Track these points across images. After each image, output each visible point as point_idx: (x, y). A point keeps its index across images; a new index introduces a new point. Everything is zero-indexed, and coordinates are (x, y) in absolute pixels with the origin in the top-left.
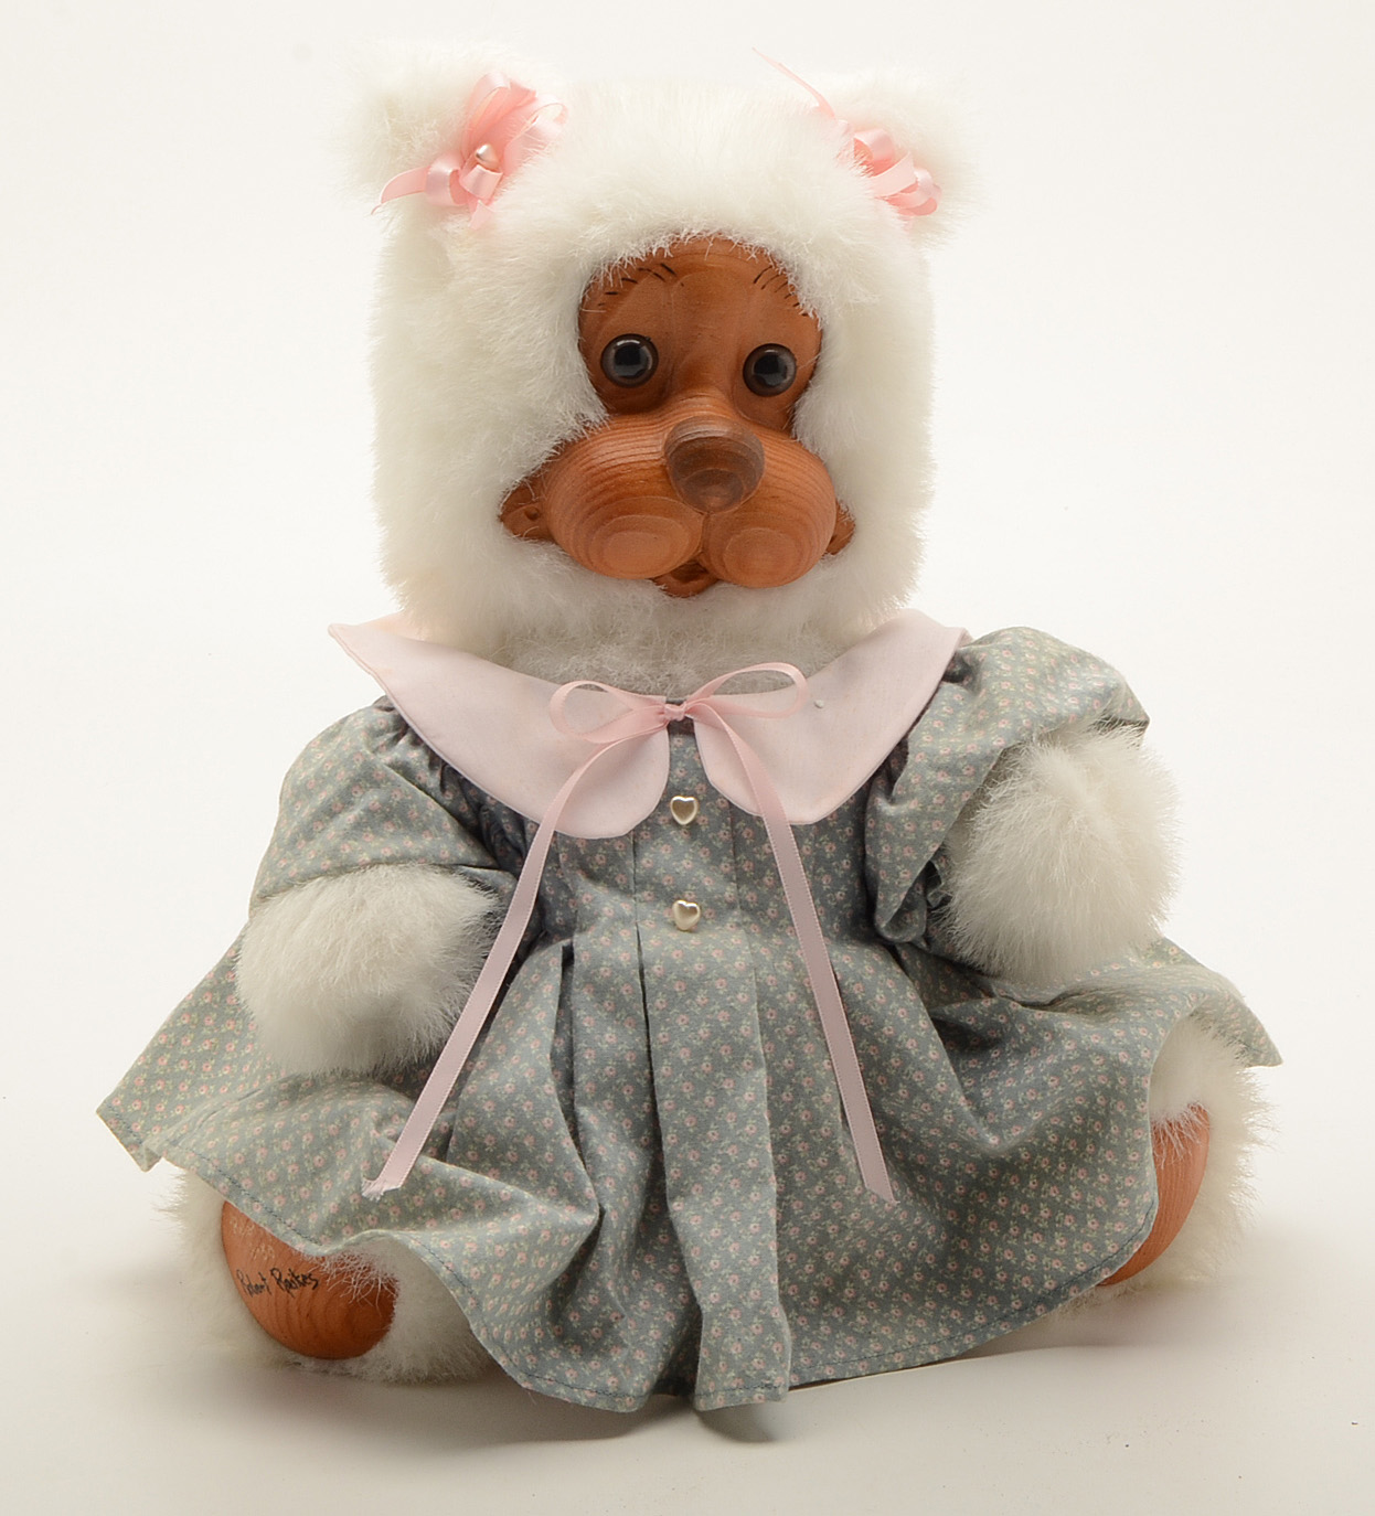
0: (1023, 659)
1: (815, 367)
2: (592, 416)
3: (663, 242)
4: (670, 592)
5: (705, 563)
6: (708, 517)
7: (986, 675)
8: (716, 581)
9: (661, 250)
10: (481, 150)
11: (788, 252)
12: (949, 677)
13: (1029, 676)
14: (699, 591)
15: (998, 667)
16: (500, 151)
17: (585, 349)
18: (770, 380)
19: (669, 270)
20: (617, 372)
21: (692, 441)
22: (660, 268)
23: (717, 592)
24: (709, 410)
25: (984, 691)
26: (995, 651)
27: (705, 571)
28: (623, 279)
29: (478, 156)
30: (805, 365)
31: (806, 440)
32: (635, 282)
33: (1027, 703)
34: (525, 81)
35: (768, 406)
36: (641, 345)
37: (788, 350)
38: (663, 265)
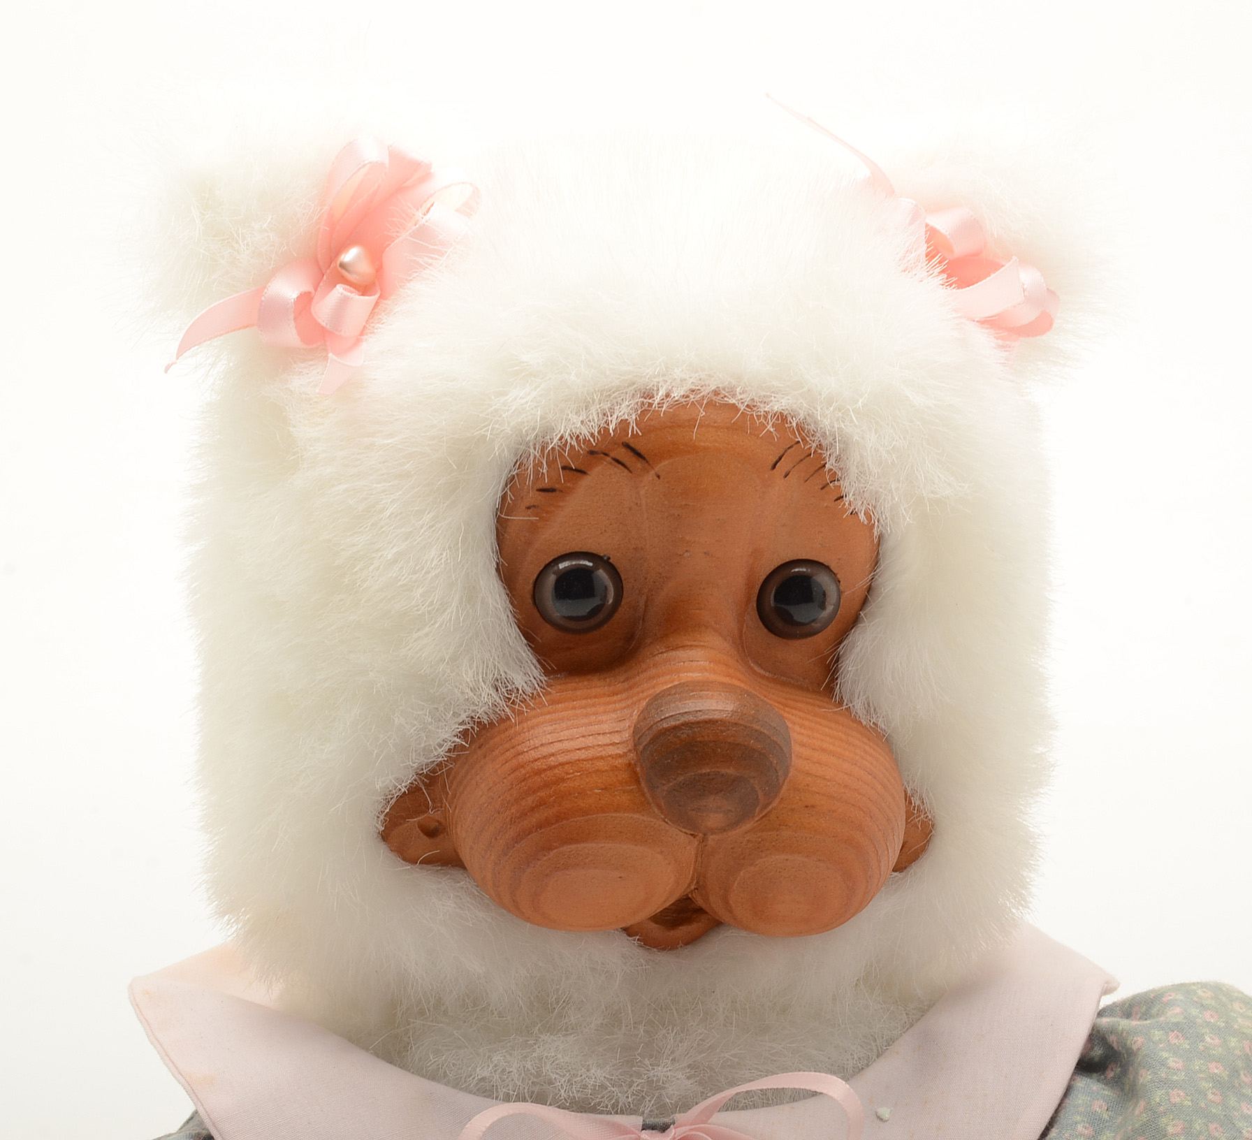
0: (1201, 1048)
1: (869, 589)
2: (519, 681)
3: (626, 411)
4: (649, 942)
5: (700, 902)
6: (704, 840)
7: (1145, 1077)
8: (717, 924)
9: (624, 424)
10: (351, 255)
11: (826, 421)
12: (1086, 1067)
13: (1213, 1078)
14: (691, 941)
15: (1163, 1063)
16: (376, 255)
17: (507, 575)
18: (800, 613)
19: (638, 454)
20: (558, 610)
21: (675, 728)
22: (623, 450)
23: (720, 946)
24: (705, 669)
25: (1142, 1104)
26: (1157, 1034)
27: (701, 911)
28: (564, 468)
29: (342, 265)
30: (853, 587)
31: (858, 706)
32: (583, 473)
33: (1212, 1126)
34: (415, 150)
35: (797, 653)
36: (596, 568)
37: (827, 568)
38: (627, 446)
